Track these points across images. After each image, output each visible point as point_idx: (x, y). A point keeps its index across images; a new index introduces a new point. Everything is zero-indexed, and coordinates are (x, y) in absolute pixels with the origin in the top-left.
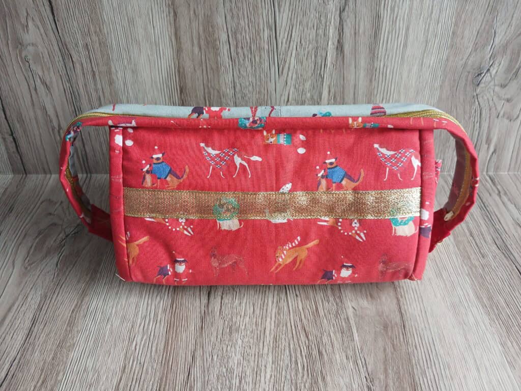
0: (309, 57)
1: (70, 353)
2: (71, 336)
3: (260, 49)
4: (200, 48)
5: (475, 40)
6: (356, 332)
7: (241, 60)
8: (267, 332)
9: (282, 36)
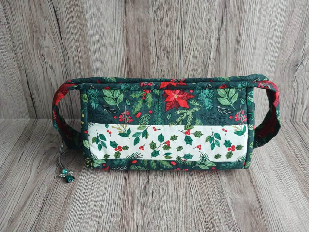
0: (201, 55)
1: (65, 223)
2: (66, 213)
3: (173, 51)
4: (140, 50)
5: (294, 46)
6: (233, 212)
7: (162, 56)
8: (181, 212)
9: (186, 43)
